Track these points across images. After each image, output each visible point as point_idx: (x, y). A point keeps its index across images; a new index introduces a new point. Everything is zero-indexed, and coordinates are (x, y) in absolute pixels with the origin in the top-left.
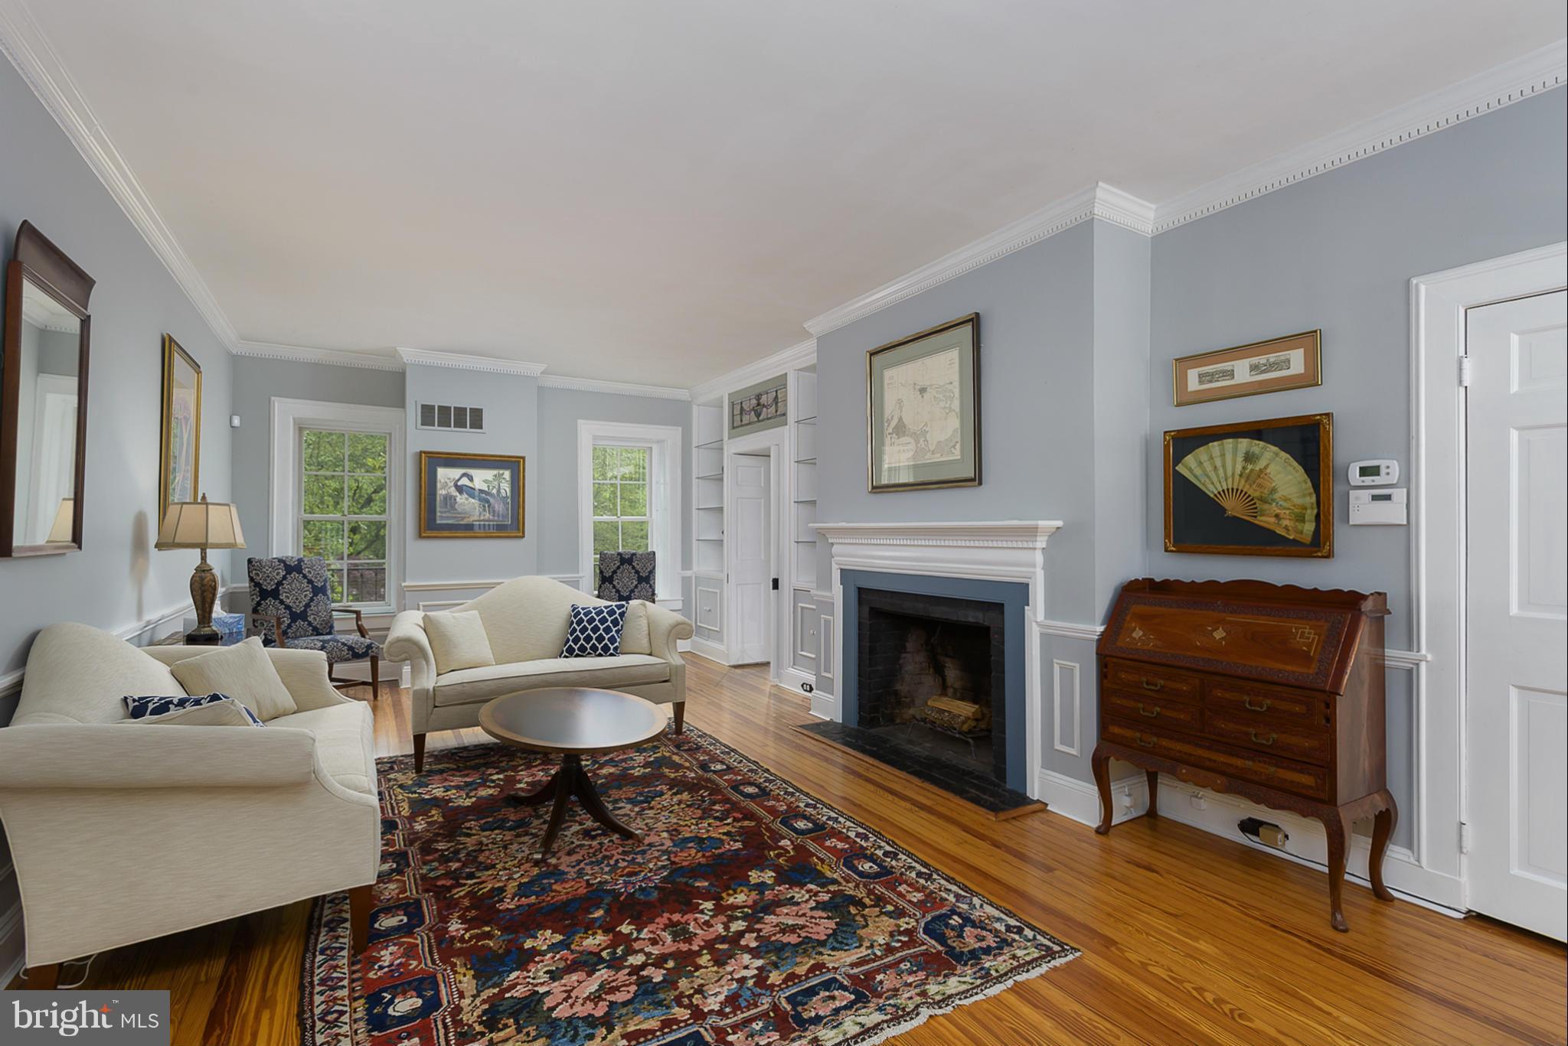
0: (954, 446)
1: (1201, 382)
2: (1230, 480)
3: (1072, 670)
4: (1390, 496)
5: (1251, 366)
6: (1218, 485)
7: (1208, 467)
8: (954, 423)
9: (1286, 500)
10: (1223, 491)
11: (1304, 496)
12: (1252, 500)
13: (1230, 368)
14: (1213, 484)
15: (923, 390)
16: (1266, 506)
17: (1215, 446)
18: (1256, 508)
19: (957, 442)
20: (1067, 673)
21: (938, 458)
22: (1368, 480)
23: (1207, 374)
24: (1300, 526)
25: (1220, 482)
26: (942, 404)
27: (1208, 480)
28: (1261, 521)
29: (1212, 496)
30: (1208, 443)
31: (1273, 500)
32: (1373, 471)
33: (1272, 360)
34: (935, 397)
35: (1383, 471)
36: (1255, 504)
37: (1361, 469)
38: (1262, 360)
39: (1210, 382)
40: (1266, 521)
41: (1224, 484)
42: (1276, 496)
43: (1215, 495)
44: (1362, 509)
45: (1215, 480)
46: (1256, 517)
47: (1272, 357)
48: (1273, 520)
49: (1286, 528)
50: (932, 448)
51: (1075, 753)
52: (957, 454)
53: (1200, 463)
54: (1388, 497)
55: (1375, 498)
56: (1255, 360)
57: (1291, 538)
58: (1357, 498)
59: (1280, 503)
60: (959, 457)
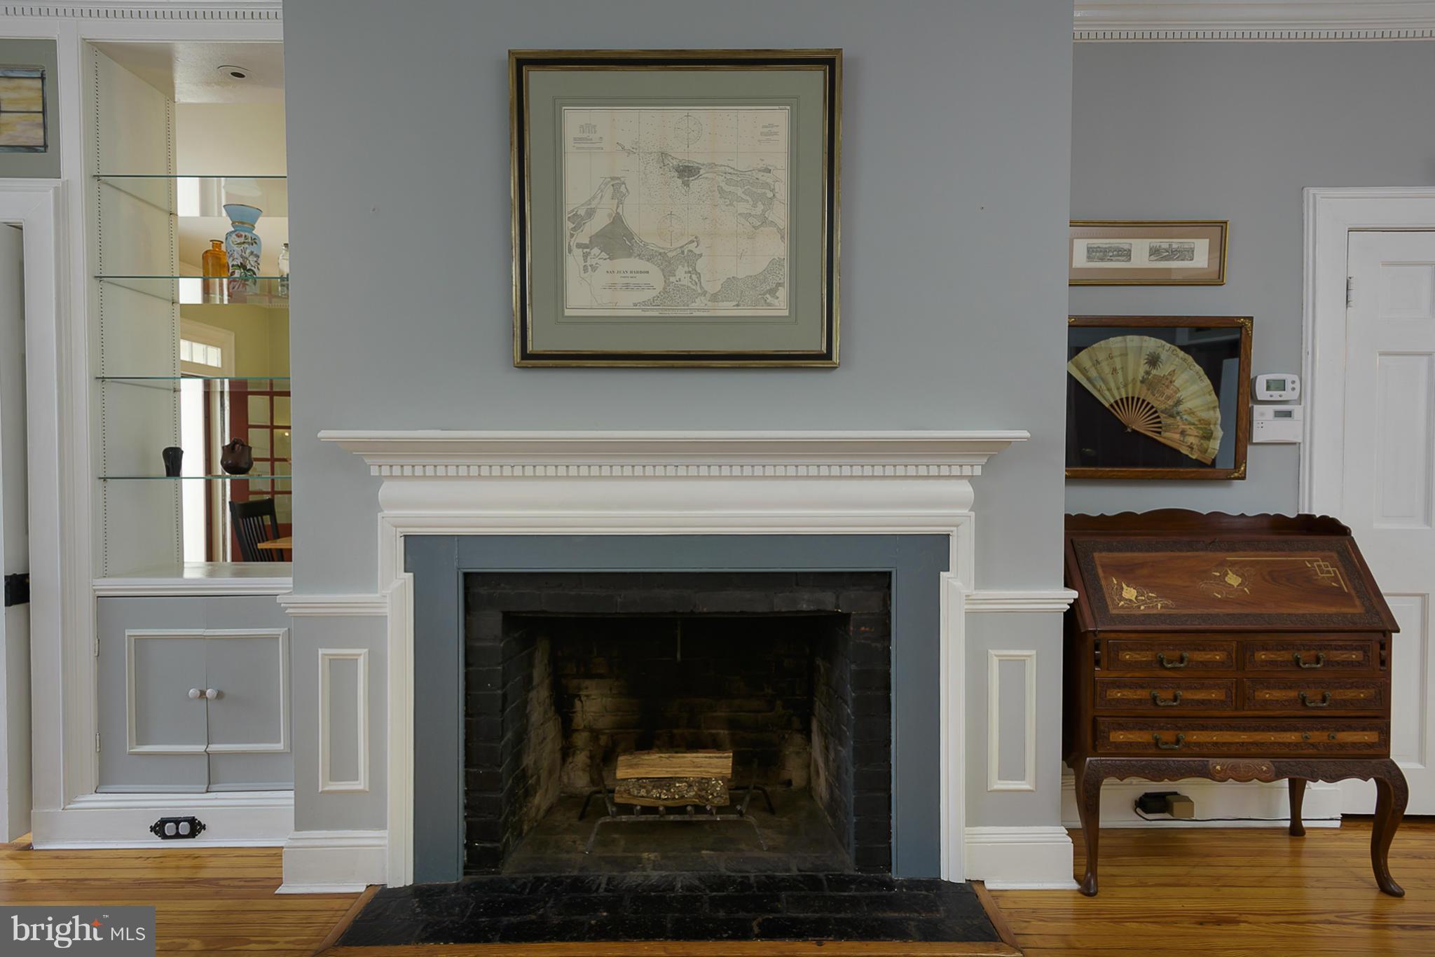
0: (773, 292)
1: (1090, 258)
2: (1130, 386)
3: (1022, 662)
4: (1290, 412)
5: (1151, 249)
6: (1116, 392)
7: (1107, 369)
8: (774, 248)
9: (1191, 413)
10: (1122, 400)
11: (1209, 409)
12: (1156, 412)
13: (1126, 247)
14: (1109, 390)
15: (687, 172)
16: (1170, 421)
17: (1115, 343)
18: (1160, 422)
19: (779, 285)
20: (1013, 669)
21: (726, 309)
22: (1276, 395)
23: (1098, 250)
24: (1205, 443)
25: (1118, 389)
26: (743, 208)
27: (1103, 386)
28: (1164, 438)
29: (1107, 405)
30: (1108, 338)
31: (1178, 413)
32: (1281, 385)
33: (1175, 246)
34: (721, 190)
35: (1289, 385)
36: (1158, 417)
37: (1268, 382)
38: (1163, 243)
39: (1102, 260)
40: (1170, 437)
41: (1123, 391)
42: (1181, 408)
43: (1112, 405)
44: (1265, 425)
45: (1112, 385)
46: (1160, 433)
47: (1176, 243)
48: (1177, 436)
49: (1191, 447)
50: (711, 288)
51: (1027, 787)
52: (780, 305)
53: (1097, 363)
54: (1288, 414)
55: (1279, 414)
56: (1156, 242)
57: (1194, 457)
58: (1262, 414)
59: (1185, 417)
60: (786, 313)
